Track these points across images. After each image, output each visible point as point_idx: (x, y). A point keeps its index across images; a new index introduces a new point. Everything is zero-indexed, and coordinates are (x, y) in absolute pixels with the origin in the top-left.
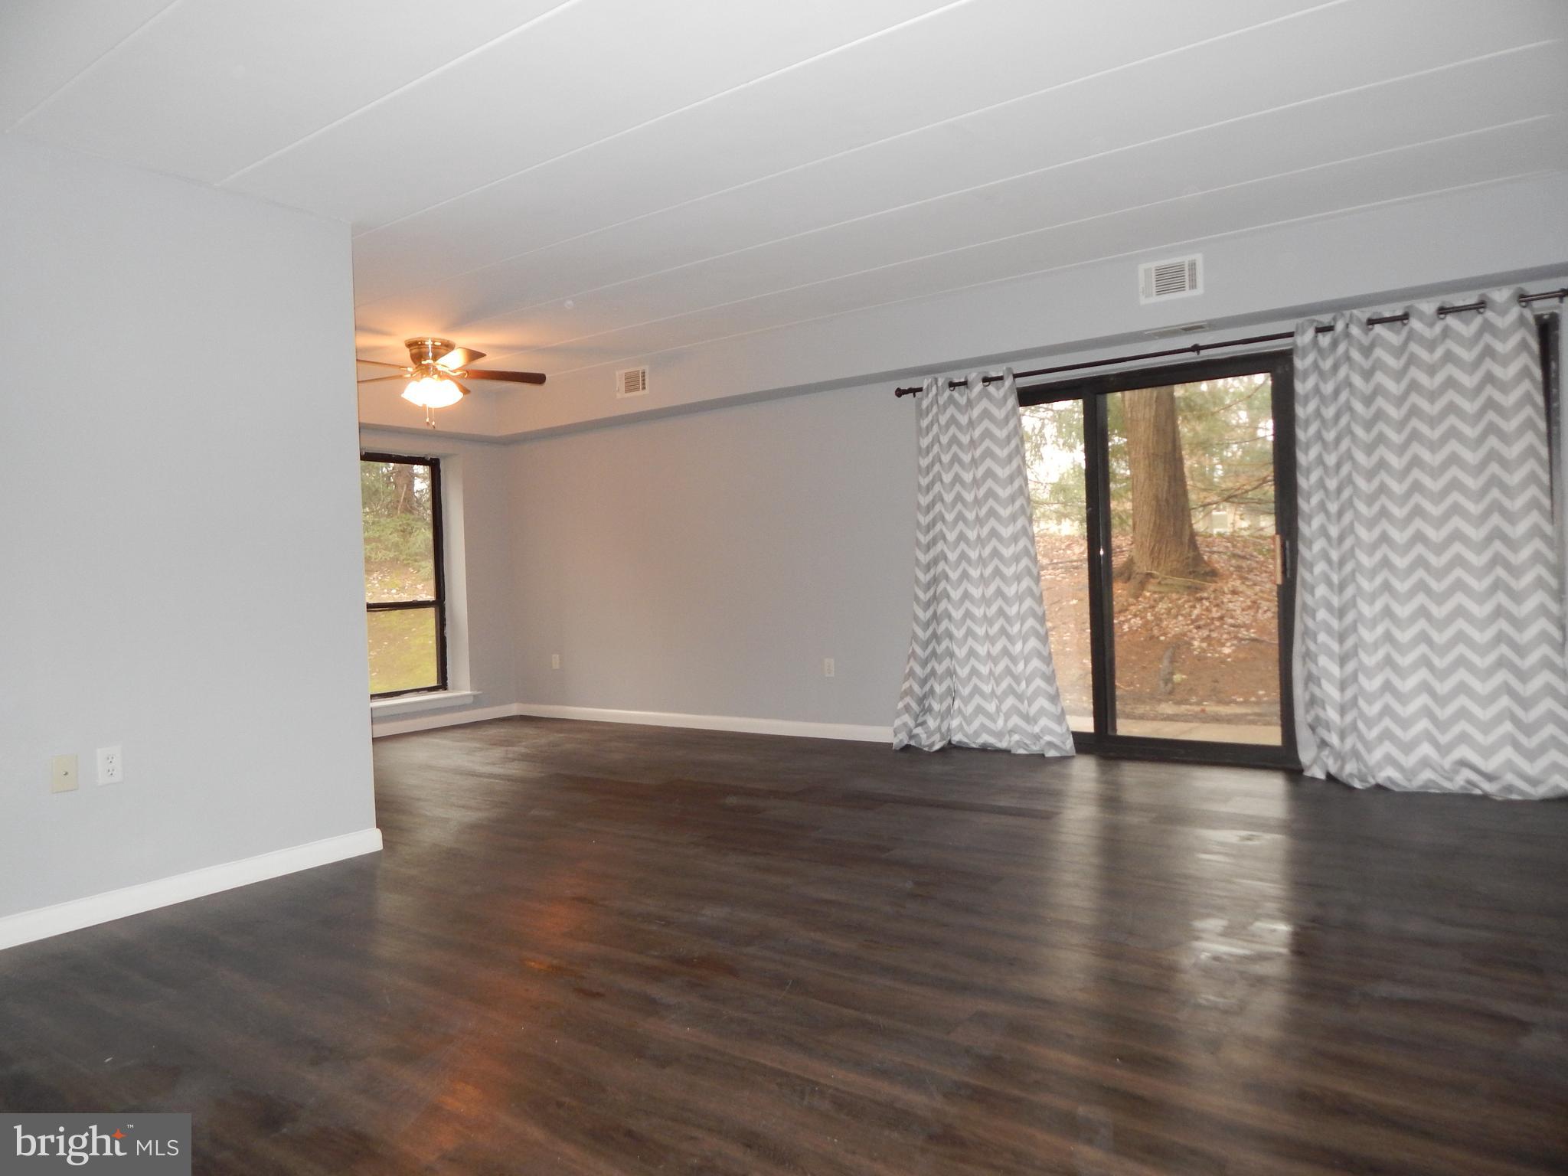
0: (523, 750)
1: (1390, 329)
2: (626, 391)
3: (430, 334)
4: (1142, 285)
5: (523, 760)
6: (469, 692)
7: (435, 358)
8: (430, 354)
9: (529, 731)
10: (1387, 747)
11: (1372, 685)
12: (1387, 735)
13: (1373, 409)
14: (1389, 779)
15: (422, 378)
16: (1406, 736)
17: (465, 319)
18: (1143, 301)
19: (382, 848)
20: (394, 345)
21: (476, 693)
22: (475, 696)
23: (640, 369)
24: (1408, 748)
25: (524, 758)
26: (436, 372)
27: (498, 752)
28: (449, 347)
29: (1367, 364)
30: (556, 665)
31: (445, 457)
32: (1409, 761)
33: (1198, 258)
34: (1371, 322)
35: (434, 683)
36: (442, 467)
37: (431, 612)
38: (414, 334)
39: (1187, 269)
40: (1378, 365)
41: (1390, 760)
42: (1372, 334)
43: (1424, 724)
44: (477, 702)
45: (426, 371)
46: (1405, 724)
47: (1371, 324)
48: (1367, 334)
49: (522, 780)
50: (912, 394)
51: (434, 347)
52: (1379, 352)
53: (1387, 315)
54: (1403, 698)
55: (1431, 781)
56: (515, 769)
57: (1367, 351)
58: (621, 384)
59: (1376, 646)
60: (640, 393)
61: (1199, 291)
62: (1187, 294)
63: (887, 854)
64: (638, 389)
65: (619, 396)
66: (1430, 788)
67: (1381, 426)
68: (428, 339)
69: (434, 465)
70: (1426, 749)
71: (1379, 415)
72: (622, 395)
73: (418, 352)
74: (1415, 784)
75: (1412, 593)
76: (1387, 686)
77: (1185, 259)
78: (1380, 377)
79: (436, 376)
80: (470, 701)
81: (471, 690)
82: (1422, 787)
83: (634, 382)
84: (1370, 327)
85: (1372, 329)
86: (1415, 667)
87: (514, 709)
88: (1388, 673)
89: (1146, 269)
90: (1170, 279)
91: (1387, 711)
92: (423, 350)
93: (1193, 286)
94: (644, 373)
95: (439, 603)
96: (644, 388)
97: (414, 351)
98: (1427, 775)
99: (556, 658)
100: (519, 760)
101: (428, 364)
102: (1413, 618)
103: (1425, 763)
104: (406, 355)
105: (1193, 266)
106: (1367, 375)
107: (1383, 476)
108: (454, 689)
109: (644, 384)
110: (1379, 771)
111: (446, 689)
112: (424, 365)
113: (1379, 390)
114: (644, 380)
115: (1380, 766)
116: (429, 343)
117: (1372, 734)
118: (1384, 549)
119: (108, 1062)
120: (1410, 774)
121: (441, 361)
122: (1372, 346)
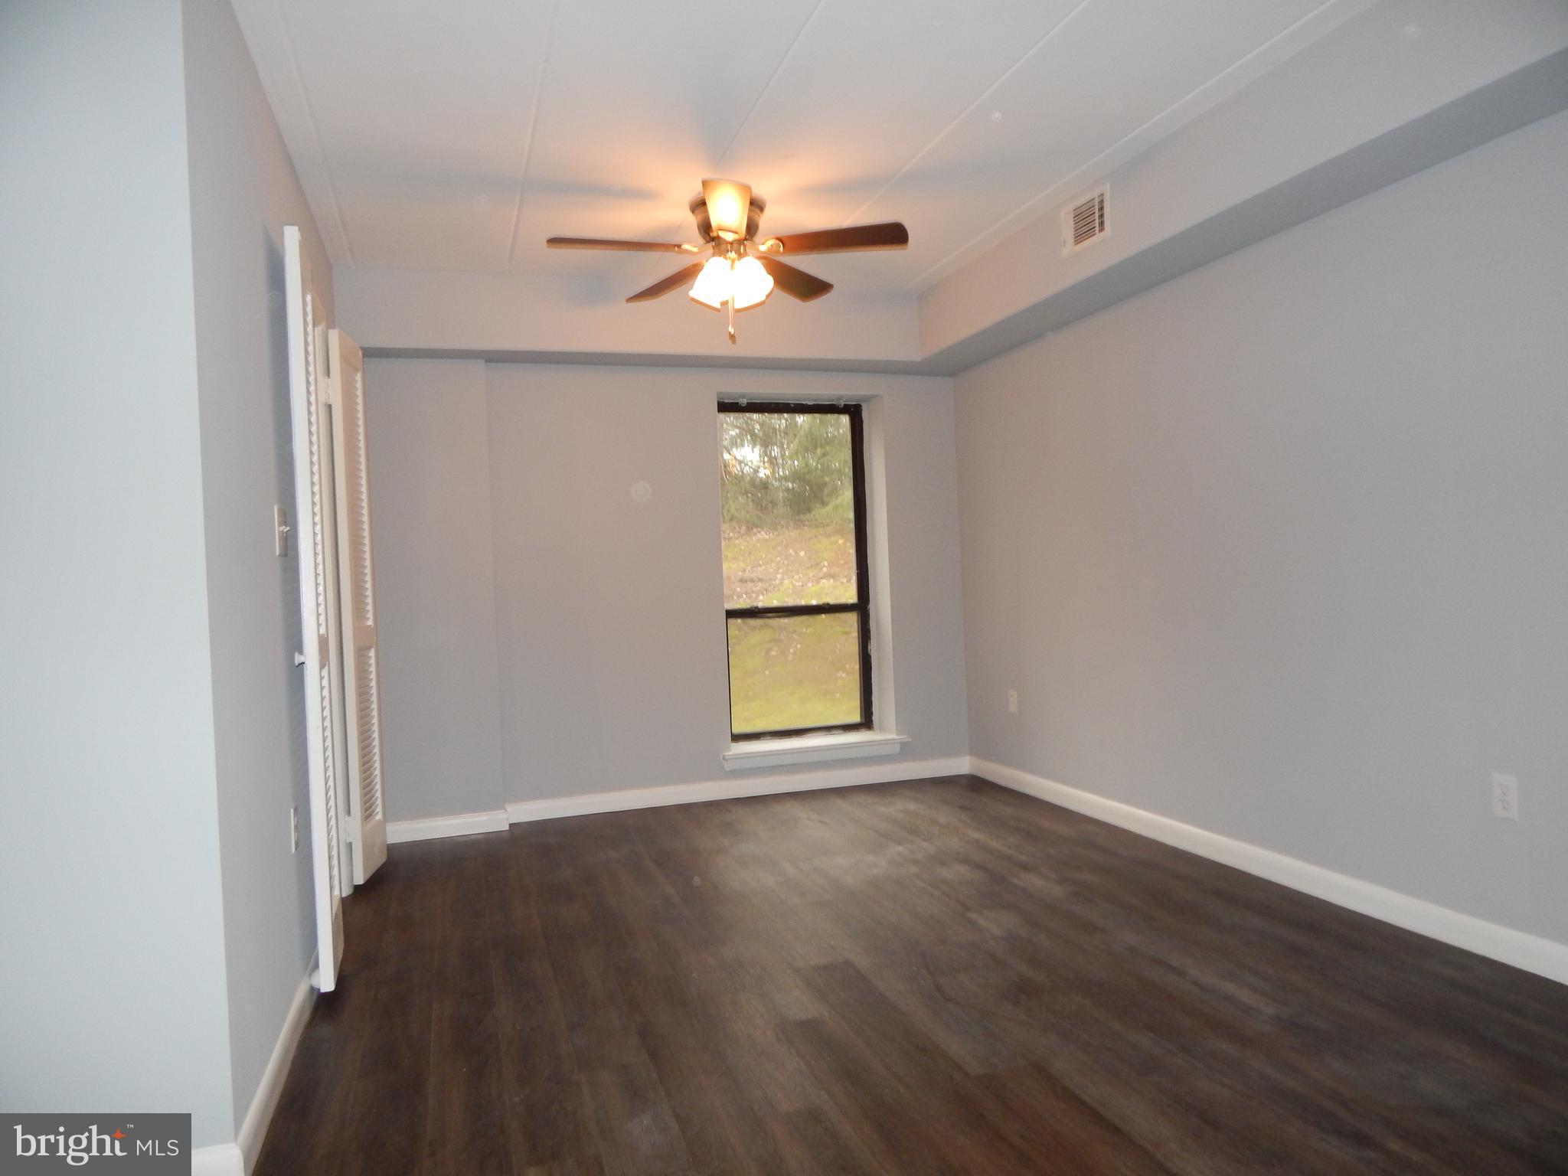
2: (1077, 241)
6: (892, 736)
21: (905, 738)
22: (901, 743)
23: (1095, 194)
30: (1013, 708)
31: (869, 399)
35: (856, 718)
36: (865, 415)
37: (852, 618)
44: (907, 752)
58: (1068, 230)
60: (1098, 237)
64: (1093, 234)
65: (1066, 251)
69: (854, 412)
72: (1069, 248)
80: (896, 749)
81: (898, 734)
83: (1086, 220)
87: (962, 765)
94: (1101, 198)
95: (862, 607)
96: (1106, 228)
99: (1013, 696)
108: (882, 729)
109: (1102, 224)
111: (867, 728)
114: (1101, 216)
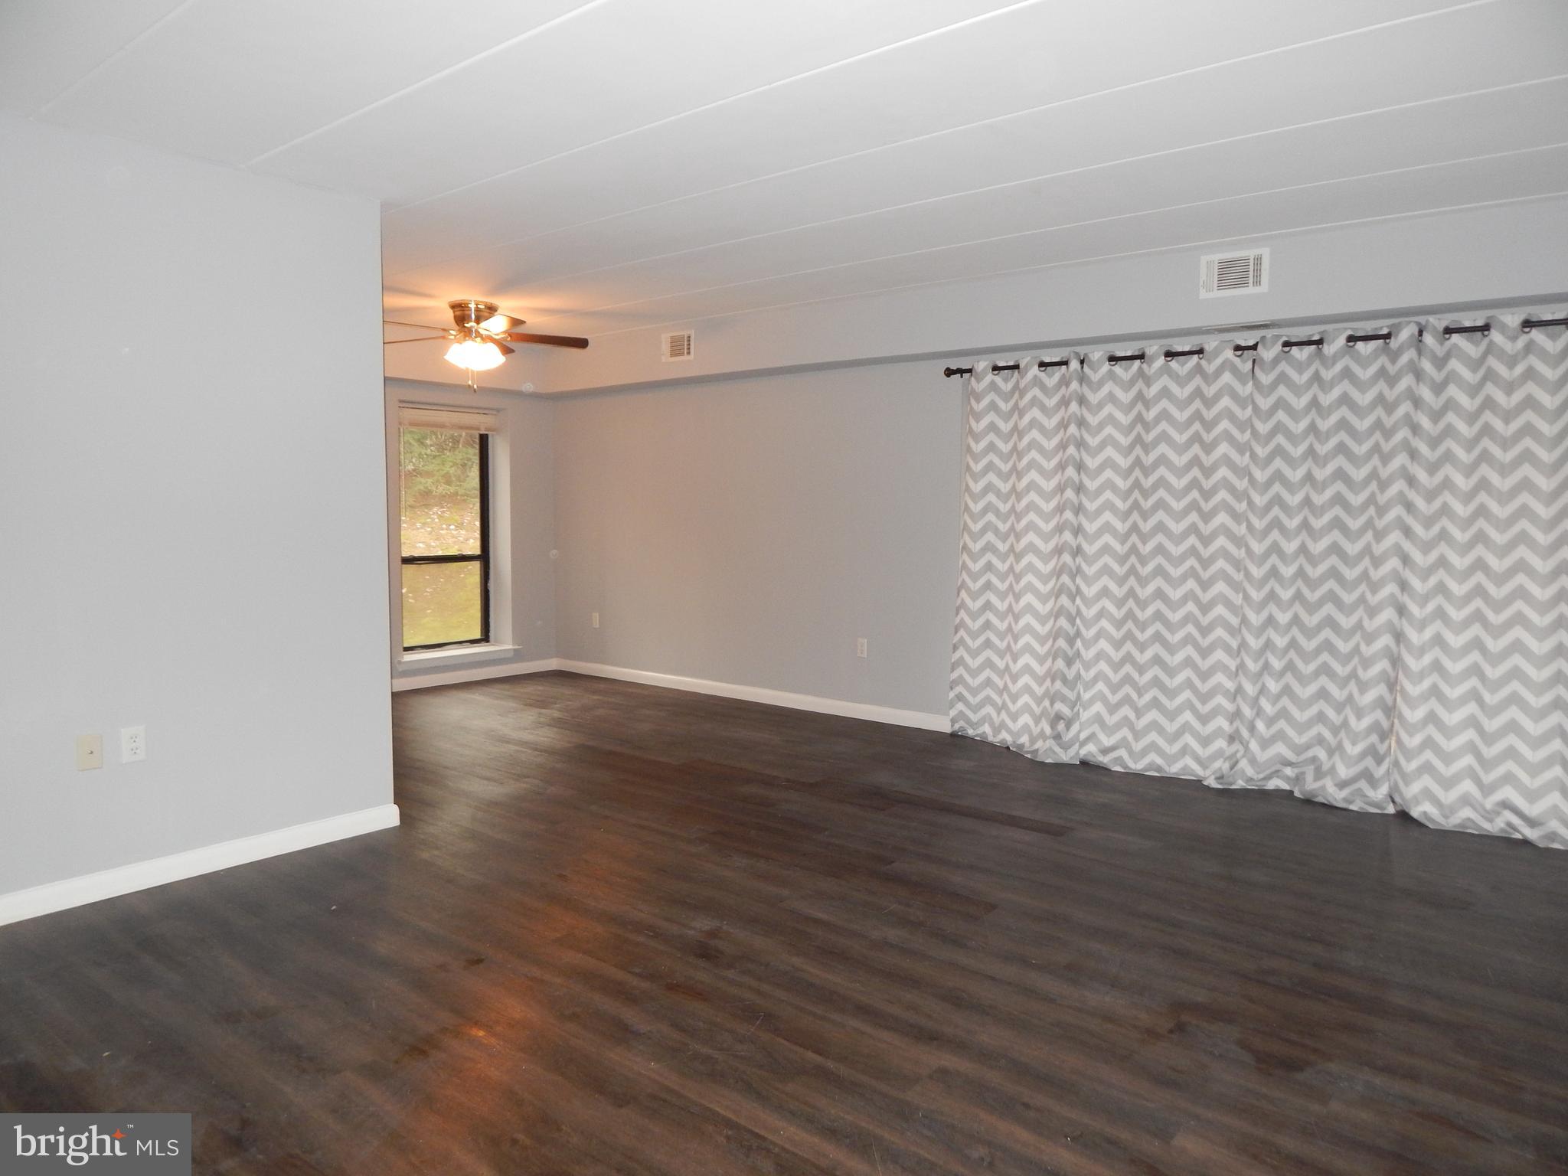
0: (556, 714)
1: (1468, 339)
2: (672, 355)
3: (474, 298)
4: (1203, 277)
5: (554, 726)
6: (511, 647)
7: (478, 320)
8: (473, 316)
9: (565, 690)
10: (1426, 781)
11: (1414, 716)
12: (1427, 768)
13: (1441, 425)
14: (1425, 813)
15: (465, 340)
16: (1447, 771)
17: (509, 284)
18: (1203, 294)
19: (398, 824)
20: (438, 306)
21: (517, 647)
22: (514, 650)
23: (686, 333)
24: (1448, 784)
25: (557, 723)
26: (478, 335)
27: (530, 716)
28: (492, 310)
29: (1438, 377)
30: (596, 624)
32: (1449, 797)
33: (1265, 252)
34: (1449, 331)
35: (477, 635)
37: (475, 567)
38: (458, 297)
39: (1252, 264)
40: (1451, 378)
41: (1427, 794)
42: (1448, 344)
43: (1468, 760)
44: (517, 656)
45: (468, 333)
46: (1448, 758)
47: (1447, 333)
48: (1442, 344)
49: (550, 752)
50: (959, 375)
51: (477, 310)
52: (1454, 364)
53: (1467, 324)
54: (1448, 732)
55: (1469, 819)
56: (547, 736)
57: (1440, 362)
58: (666, 348)
59: (1422, 675)
60: (685, 358)
61: (1264, 288)
62: (1251, 290)
63: (888, 867)
64: (682, 354)
65: (664, 359)
66: (1467, 828)
67: (1449, 444)
68: (471, 301)
70: (1467, 786)
71: (1449, 432)
72: (666, 358)
73: (461, 314)
74: (1452, 823)
75: (1467, 623)
76: (1432, 718)
77: (1251, 253)
78: (1452, 391)
79: (478, 339)
80: (511, 655)
81: (513, 644)
82: (1460, 825)
83: (679, 347)
84: (1447, 336)
85: (1449, 339)
86: (1463, 700)
87: (553, 664)
88: (1433, 704)
89: (1209, 262)
90: (1233, 274)
91: (1429, 743)
92: (467, 312)
93: (1257, 282)
94: (689, 337)
95: (484, 557)
96: (689, 353)
97: (458, 313)
98: (1466, 813)
99: (596, 616)
100: (549, 725)
101: (472, 327)
102: (1466, 650)
103: (1466, 800)
104: (449, 315)
105: (1258, 260)
106: (1438, 388)
107: (1447, 497)
108: (496, 644)
109: (689, 349)
110: (1415, 806)
111: (488, 641)
112: (468, 328)
113: (1450, 405)
114: (689, 345)
115: (1417, 801)
116: (472, 306)
117: (1410, 767)
118: (1441, 574)
119: (106, 1056)
120: (1448, 811)
121: (483, 325)
122: (1448, 356)
